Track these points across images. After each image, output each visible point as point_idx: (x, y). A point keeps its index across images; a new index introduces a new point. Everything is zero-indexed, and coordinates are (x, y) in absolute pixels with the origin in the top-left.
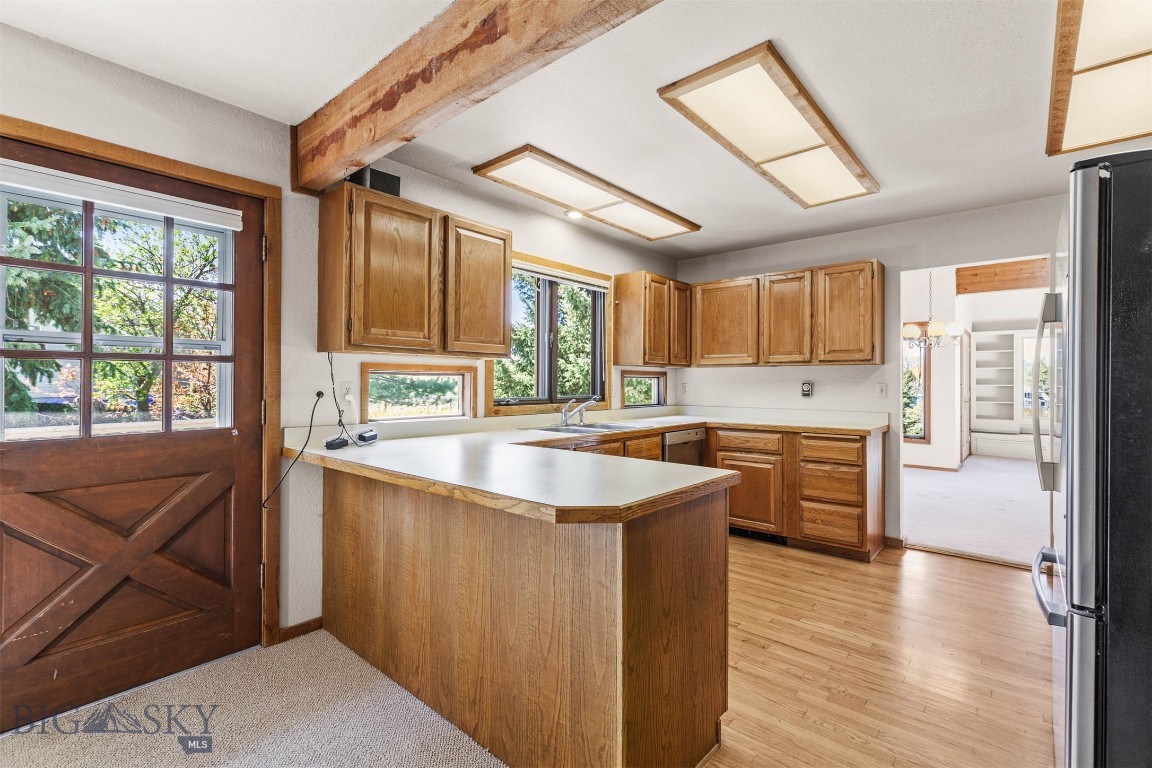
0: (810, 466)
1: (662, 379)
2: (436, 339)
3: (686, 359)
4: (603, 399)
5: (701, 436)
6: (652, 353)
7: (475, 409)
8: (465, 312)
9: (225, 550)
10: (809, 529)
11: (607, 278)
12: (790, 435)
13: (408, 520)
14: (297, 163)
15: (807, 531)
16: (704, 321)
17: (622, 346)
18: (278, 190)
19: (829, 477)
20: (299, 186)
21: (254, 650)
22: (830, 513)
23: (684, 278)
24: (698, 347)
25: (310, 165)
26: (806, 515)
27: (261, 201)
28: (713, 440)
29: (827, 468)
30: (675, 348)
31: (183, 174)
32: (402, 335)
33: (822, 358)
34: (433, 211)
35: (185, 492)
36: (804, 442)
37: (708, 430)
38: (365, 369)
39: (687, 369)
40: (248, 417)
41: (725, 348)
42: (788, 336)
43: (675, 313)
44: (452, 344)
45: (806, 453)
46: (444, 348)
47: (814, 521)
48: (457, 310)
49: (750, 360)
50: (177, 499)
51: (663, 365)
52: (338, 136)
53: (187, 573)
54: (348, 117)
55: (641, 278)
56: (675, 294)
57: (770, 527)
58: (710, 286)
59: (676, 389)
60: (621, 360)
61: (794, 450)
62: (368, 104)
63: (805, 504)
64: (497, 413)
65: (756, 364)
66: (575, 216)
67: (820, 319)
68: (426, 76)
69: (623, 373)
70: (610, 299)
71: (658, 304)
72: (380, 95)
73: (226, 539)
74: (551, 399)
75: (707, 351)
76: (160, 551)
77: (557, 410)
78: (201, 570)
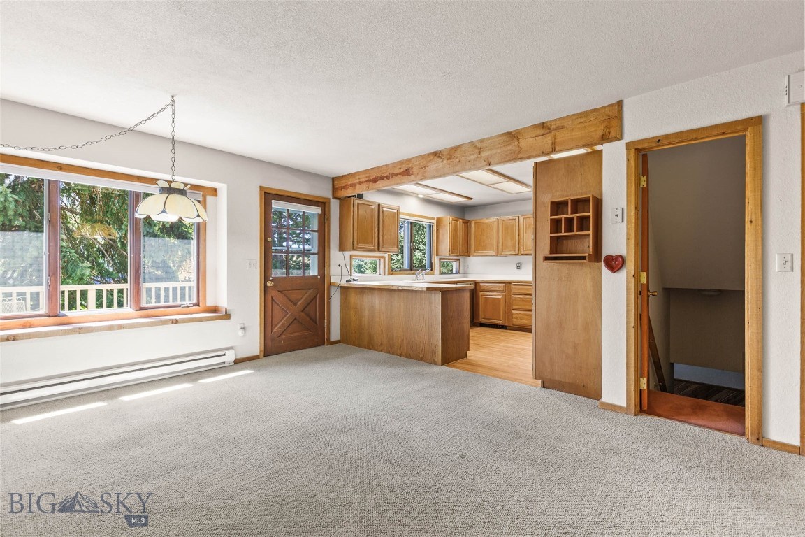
0: (516, 296)
1: (457, 262)
2: (376, 247)
3: (468, 253)
4: (431, 270)
5: (472, 286)
6: (452, 251)
7: (384, 272)
8: (385, 237)
9: (316, 314)
10: (515, 321)
11: (433, 219)
12: (508, 284)
13: (377, 301)
14: (334, 190)
15: (514, 322)
16: (475, 237)
17: (440, 247)
18: (329, 199)
19: (523, 300)
20: (335, 197)
21: (323, 346)
22: (523, 315)
23: (467, 217)
24: (473, 248)
25: (340, 191)
26: (514, 316)
27: (324, 203)
28: (478, 288)
29: (522, 296)
30: (463, 248)
31: (308, 198)
32: (367, 246)
33: (522, 253)
34: (375, 203)
35: (308, 294)
36: (514, 287)
37: (476, 283)
38: (351, 257)
39: (469, 258)
40: (321, 272)
41: (484, 248)
42: (510, 243)
43: (462, 233)
44: (381, 249)
45: (513, 291)
46: (379, 250)
47: (517, 318)
48: (383, 237)
49: (495, 254)
50: (305, 296)
51: (457, 256)
52: (353, 185)
53: (308, 319)
54: (358, 181)
55: (448, 218)
56: (463, 225)
57: (501, 322)
58: (478, 221)
59: (464, 266)
60: (440, 253)
61: (510, 290)
62: (366, 179)
63: (513, 312)
64: (392, 274)
65: (497, 255)
66: (421, 196)
67: (522, 236)
68: (388, 177)
69: (440, 259)
70: (434, 228)
71: (455, 231)
72: (371, 178)
73: (316, 310)
74: (411, 270)
75: (477, 249)
76: (302, 311)
77: (414, 274)
78: (311, 319)
